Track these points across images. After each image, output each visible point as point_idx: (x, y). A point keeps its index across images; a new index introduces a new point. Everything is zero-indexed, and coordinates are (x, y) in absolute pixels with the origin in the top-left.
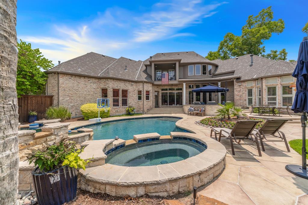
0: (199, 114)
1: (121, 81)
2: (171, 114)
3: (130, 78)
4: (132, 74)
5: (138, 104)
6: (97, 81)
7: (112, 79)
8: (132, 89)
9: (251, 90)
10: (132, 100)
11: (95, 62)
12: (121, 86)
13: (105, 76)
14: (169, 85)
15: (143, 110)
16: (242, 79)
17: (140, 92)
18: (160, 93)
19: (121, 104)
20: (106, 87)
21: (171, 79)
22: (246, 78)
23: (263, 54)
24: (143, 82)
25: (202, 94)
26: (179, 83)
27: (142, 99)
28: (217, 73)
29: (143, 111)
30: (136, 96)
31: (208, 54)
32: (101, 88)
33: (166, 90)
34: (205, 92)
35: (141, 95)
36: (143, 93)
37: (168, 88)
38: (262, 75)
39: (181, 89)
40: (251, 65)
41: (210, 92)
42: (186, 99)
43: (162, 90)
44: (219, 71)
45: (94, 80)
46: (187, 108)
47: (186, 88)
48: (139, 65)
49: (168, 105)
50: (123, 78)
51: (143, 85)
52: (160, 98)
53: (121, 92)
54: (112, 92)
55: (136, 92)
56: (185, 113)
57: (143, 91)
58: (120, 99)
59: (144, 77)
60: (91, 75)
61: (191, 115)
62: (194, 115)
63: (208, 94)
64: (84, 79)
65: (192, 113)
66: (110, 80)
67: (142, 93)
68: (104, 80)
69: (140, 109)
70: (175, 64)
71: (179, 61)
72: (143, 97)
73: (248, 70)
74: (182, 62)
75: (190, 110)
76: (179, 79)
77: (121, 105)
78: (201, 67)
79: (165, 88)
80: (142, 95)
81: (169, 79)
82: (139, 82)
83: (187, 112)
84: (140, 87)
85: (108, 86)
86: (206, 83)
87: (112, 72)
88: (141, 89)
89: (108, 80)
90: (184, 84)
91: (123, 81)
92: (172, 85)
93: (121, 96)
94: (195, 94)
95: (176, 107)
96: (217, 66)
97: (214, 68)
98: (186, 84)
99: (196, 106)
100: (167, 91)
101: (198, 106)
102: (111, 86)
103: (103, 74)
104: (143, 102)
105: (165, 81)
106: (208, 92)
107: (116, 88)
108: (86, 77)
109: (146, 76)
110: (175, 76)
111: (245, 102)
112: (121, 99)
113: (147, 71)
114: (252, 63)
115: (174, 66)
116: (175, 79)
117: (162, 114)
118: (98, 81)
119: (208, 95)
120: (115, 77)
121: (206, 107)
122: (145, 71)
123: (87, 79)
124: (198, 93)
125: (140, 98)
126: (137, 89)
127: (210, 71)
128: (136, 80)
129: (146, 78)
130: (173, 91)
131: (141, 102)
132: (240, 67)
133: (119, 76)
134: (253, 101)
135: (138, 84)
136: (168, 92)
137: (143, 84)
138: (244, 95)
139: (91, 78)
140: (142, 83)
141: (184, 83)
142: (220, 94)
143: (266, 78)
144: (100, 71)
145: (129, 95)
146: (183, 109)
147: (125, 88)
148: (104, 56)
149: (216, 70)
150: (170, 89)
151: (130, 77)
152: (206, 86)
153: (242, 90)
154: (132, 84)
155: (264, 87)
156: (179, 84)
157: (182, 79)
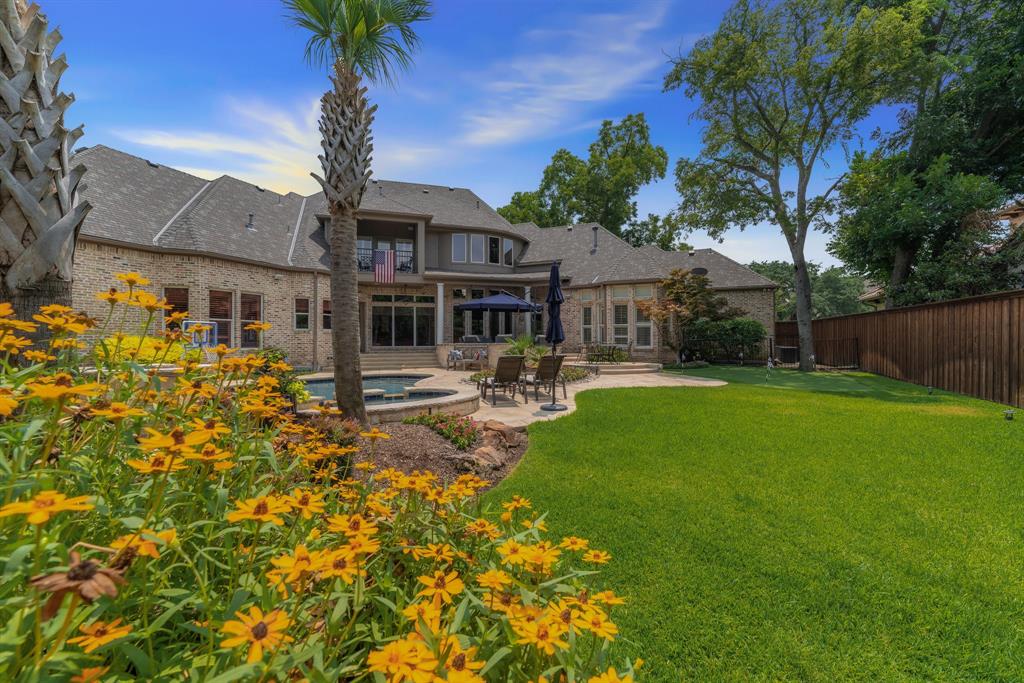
0: (475, 365)
1: (240, 266)
2: (400, 369)
3: (269, 258)
4: (275, 243)
5: (296, 342)
6: (146, 260)
7: (208, 257)
8: (277, 296)
9: (590, 309)
10: (275, 327)
11: (124, 190)
12: (239, 282)
13: (181, 246)
14: (395, 286)
15: (315, 358)
16: (572, 284)
17: (302, 304)
18: (367, 308)
19: (239, 341)
20: (185, 282)
21: (403, 268)
22: (580, 282)
23: (633, 219)
24: (313, 273)
25: (487, 315)
26: (426, 282)
27: (309, 325)
28: (524, 261)
29: (314, 362)
30: (289, 316)
31: (513, 198)
32: (163, 285)
33: (388, 299)
34: (495, 310)
35: (307, 311)
36: (315, 308)
37: (393, 293)
38: (606, 278)
39: (432, 300)
40: (593, 252)
41: (509, 311)
42: (445, 328)
43: (376, 298)
44: (531, 257)
45: (135, 256)
46: (445, 351)
47: (445, 297)
48: (293, 211)
49: (393, 346)
50: (245, 256)
51: (315, 284)
52: (367, 324)
53: (239, 300)
54: (208, 299)
55: (291, 304)
56: (441, 367)
57: (315, 301)
58: (233, 323)
59: (315, 255)
60: (128, 240)
61: (455, 370)
62: (462, 370)
63: (502, 316)
64: (97, 252)
65: (457, 364)
66: (199, 263)
67: (311, 306)
68: (178, 260)
69: (303, 356)
70: (415, 226)
71: (427, 220)
72: (315, 321)
73: (586, 263)
74: (433, 222)
75: (453, 356)
76: (427, 269)
77: (239, 344)
78: (486, 241)
79: (386, 292)
80: (310, 314)
81: (395, 266)
82: (299, 272)
83: (445, 363)
84: (304, 286)
85: (192, 280)
86: (497, 287)
87: (204, 232)
88: (306, 295)
89: (193, 259)
90: (440, 287)
91: (245, 268)
92: (406, 286)
93: (239, 314)
94: (468, 314)
95: (416, 351)
96: (525, 244)
97: (519, 247)
98: (445, 287)
99: (467, 345)
100: (389, 304)
101: (473, 345)
102: (202, 280)
103: (171, 239)
104: (315, 334)
105: (385, 273)
106: (502, 310)
107: (222, 288)
108: (105, 244)
109: (321, 252)
110: (414, 259)
111: (577, 338)
112: (239, 325)
113: (323, 234)
114: (596, 246)
115: (410, 228)
116: (415, 271)
117: (376, 369)
118: (150, 260)
119: (504, 317)
120: (217, 251)
121: (490, 347)
122: (319, 236)
123: (107, 254)
124: (478, 314)
125: (302, 322)
126: (292, 293)
127: (508, 255)
128: (291, 264)
129: (322, 260)
130: (410, 305)
131: (305, 336)
132: (573, 251)
133: (232, 251)
134: (593, 334)
135: (297, 278)
136: (393, 305)
137: (316, 278)
138: (576, 320)
139: (126, 251)
140: (310, 277)
141: (439, 284)
142: (528, 315)
143: (613, 284)
144: (154, 226)
145: (267, 310)
146: (436, 356)
147: (253, 290)
148: (156, 167)
149: (522, 253)
150: (398, 298)
151: (269, 254)
152: (497, 293)
153: (572, 309)
154: (278, 276)
155: (609, 304)
156: (426, 285)
157: (436, 269)
